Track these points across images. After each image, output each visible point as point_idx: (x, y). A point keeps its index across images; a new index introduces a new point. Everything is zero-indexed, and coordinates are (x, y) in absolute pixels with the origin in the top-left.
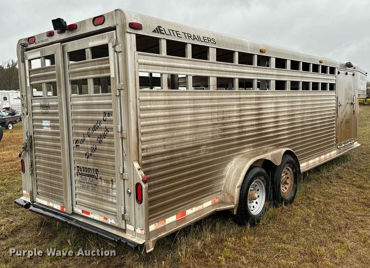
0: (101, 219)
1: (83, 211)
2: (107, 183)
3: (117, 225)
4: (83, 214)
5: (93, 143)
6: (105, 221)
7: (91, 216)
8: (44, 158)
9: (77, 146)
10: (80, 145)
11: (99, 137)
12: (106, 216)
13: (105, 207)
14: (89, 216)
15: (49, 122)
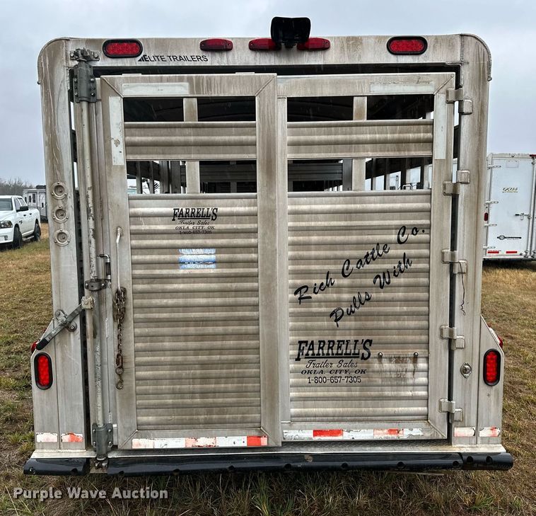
0: (382, 435)
1: (316, 433)
2: (396, 362)
3: (428, 435)
4: (317, 438)
5: (357, 290)
6: (394, 437)
7: (346, 436)
8: (175, 337)
9: (300, 299)
10: (314, 296)
11: (378, 276)
12: (394, 426)
13: (390, 410)
14: (339, 438)
15: (213, 251)
